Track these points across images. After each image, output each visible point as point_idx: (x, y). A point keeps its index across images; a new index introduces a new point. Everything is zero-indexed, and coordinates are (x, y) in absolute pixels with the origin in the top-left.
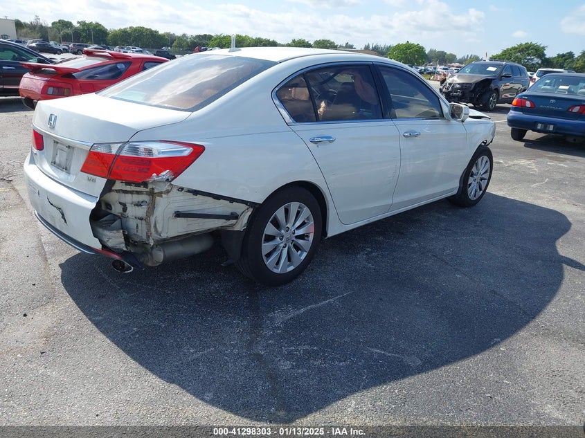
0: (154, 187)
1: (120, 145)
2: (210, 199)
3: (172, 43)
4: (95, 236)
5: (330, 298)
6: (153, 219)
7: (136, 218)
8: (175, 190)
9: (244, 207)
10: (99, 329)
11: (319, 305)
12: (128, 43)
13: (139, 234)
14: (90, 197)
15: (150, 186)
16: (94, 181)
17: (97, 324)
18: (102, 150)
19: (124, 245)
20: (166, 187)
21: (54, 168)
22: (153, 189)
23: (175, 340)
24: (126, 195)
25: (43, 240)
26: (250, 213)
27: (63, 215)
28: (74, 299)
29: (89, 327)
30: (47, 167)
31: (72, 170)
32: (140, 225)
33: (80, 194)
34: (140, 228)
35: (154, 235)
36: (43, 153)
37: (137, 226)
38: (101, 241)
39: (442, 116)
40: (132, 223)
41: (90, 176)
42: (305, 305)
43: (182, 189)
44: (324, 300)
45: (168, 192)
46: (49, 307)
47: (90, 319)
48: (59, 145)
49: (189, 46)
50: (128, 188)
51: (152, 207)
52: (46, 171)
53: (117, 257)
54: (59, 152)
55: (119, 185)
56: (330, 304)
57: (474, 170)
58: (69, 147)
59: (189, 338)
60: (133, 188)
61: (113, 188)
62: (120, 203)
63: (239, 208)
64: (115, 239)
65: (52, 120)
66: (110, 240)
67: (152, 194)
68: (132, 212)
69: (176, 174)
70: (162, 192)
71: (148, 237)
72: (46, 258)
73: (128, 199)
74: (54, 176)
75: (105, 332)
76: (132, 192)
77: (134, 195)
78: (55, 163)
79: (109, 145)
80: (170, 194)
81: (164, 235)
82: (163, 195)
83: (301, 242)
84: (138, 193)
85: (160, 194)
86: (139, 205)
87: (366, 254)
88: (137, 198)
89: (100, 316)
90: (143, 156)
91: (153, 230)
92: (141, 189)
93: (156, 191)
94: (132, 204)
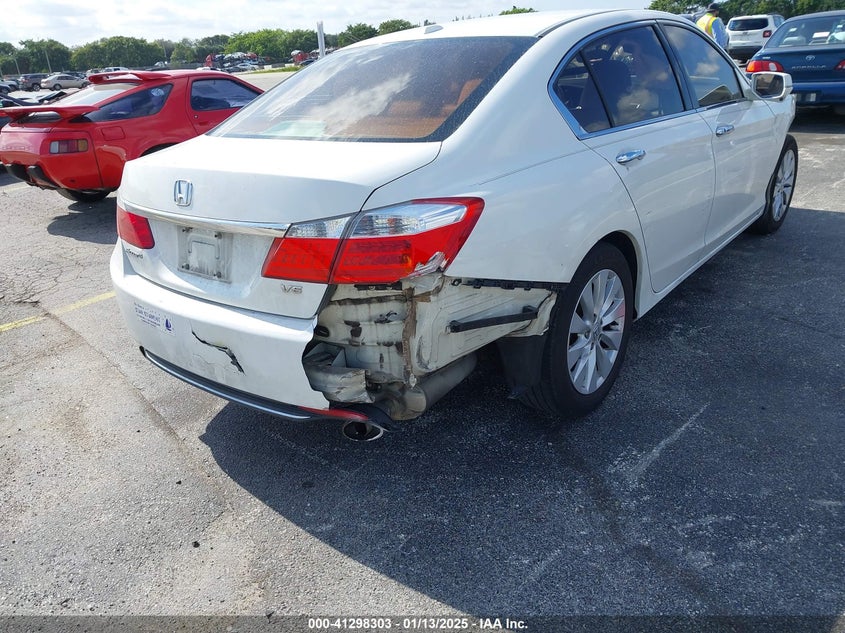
0: (413, 285)
1: (348, 219)
2: (497, 291)
3: (169, 55)
4: (314, 388)
5: (684, 422)
6: (414, 343)
7: (379, 344)
8: (448, 285)
9: (544, 292)
10: (339, 549)
11: (675, 436)
12: (102, 63)
13: (386, 369)
14: (288, 321)
15: (406, 285)
16: (298, 291)
17: (331, 539)
18: (308, 233)
19: (365, 394)
20: (435, 282)
21: (187, 276)
22: (411, 290)
23: (484, 546)
24: (359, 306)
25: (147, 395)
26: (553, 303)
27: (233, 357)
28: (263, 499)
29: (318, 548)
30: (170, 277)
31: (234, 276)
32: (385, 356)
33: (269, 318)
34: (386, 359)
35: (417, 369)
36: (155, 254)
37: (381, 358)
38: (326, 395)
39: (741, 96)
40: (371, 354)
41: (288, 283)
42: (654, 441)
43: (459, 281)
44: (678, 427)
45: (438, 290)
46: (228, 519)
47: (312, 533)
48: (192, 234)
49: (195, 56)
50: (363, 294)
51: (411, 321)
52: (168, 283)
53: (358, 418)
54: (194, 247)
55: (345, 291)
56: (689, 431)
57: (780, 175)
58: (219, 235)
59: (505, 538)
60: (372, 293)
61: (333, 299)
62: (347, 323)
63: (535, 297)
64: (351, 387)
65: (182, 191)
66: (342, 391)
67: (409, 298)
68: (371, 334)
69: (450, 257)
70: (428, 294)
71: (407, 374)
72: (169, 428)
73: (360, 313)
74: (193, 291)
75: (351, 553)
76: (368, 301)
77: (372, 306)
78: (188, 267)
79: (319, 223)
80: (442, 293)
81: (432, 367)
82: (432, 298)
83: (608, 334)
84: (380, 300)
85: (426, 297)
86: (383, 320)
87: (681, 335)
88: (377, 310)
89: (326, 522)
90: (382, 236)
91: (414, 360)
92: (389, 292)
93: (417, 292)
94: (370, 320)
